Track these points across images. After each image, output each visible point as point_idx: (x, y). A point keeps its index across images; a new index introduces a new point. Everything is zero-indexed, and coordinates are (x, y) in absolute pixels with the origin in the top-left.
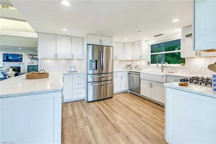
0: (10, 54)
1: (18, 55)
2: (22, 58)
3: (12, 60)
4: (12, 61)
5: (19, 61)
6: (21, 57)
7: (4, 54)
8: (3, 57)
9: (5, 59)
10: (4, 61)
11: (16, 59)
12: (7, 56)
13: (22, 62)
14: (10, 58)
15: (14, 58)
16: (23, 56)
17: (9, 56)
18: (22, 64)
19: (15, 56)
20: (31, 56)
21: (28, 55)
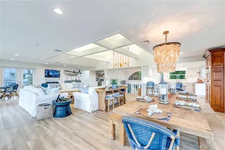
0: (50, 70)
1: (57, 71)
2: (59, 74)
3: (52, 75)
4: (52, 77)
5: (57, 77)
6: (59, 73)
7: (46, 70)
8: (45, 73)
9: (47, 74)
10: (46, 76)
11: (56, 75)
12: (48, 72)
13: (59, 77)
14: (51, 74)
15: (54, 74)
16: (61, 72)
17: (50, 72)
18: (60, 79)
19: (54, 72)
20: (68, 72)
21: (66, 71)
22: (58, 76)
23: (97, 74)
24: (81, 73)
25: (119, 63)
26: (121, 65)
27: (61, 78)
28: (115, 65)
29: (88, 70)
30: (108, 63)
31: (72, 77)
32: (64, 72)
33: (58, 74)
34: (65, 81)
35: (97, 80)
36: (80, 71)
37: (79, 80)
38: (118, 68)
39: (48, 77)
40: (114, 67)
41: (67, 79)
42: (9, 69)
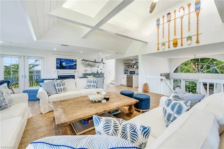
0: (64, 59)
1: (72, 61)
2: (76, 65)
3: (66, 66)
4: (66, 69)
6: (75, 63)
7: (57, 59)
8: (57, 63)
9: (59, 65)
10: (57, 68)
11: (71, 66)
12: (61, 62)
13: (76, 69)
14: (64, 64)
15: (68, 64)
16: (77, 61)
17: (63, 62)
18: (77, 72)
19: (69, 61)
20: (87, 63)
21: (84, 61)
22: (74, 67)
23: (125, 63)
24: (103, 63)
25: (171, 39)
26: (175, 44)
27: (77, 70)
28: (160, 45)
29: (113, 59)
30: (146, 43)
31: (92, 68)
32: (81, 62)
33: (73, 64)
34: (83, 74)
35: (126, 72)
36: (102, 60)
37: (101, 72)
38: (167, 49)
39: (60, 69)
40: (158, 49)
41: (86, 71)
42: (11, 58)
